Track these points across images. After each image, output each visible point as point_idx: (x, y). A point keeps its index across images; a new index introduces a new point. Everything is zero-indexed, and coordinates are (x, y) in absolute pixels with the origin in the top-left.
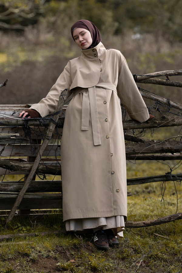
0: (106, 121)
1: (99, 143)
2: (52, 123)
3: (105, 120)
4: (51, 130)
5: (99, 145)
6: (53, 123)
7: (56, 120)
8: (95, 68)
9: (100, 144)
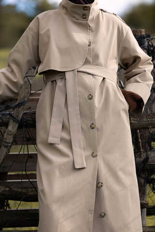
0: (93, 128)
1: (83, 164)
2: (12, 121)
3: (91, 126)
4: (10, 132)
5: (84, 168)
6: (14, 121)
7: (18, 116)
8: (80, 37)
9: (85, 166)
